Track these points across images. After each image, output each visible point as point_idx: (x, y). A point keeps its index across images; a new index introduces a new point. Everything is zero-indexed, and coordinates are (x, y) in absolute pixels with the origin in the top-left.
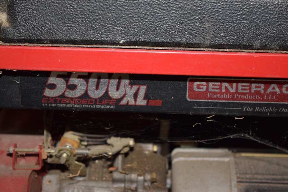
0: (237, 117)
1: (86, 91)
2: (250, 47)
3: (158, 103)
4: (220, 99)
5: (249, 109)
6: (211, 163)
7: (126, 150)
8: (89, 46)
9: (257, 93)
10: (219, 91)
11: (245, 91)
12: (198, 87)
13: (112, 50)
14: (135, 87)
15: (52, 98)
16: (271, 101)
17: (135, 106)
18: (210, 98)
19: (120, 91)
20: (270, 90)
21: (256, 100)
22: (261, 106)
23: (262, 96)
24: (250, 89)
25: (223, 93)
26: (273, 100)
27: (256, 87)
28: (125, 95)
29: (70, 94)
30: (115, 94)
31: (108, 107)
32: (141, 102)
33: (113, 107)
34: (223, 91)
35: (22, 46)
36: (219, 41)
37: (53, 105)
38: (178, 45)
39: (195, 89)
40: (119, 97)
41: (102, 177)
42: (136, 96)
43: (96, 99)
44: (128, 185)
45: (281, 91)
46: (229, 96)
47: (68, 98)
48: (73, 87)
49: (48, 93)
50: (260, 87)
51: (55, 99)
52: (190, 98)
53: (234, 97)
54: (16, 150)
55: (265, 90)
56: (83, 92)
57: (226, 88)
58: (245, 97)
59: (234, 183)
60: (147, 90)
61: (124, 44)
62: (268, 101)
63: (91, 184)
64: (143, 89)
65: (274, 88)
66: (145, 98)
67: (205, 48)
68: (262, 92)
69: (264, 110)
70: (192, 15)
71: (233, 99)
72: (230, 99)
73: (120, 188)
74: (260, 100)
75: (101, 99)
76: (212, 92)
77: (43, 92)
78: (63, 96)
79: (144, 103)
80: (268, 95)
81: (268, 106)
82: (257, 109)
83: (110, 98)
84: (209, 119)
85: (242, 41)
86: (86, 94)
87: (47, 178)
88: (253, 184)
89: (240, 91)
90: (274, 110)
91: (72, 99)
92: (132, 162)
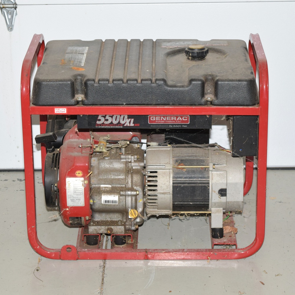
0: (167, 129)
1: (112, 121)
2: (168, 105)
3: (138, 125)
4: (160, 123)
5: (171, 126)
6: (162, 150)
7: (126, 145)
8: (113, 106)
9: (174, 120)
10: (160, 120)
11: (169, 120)
12: (152, 118)
13: (121, 107)
14: (130, 120)
15: (99, 124)
16: (179, 123)
17: (130, 127)
18: (157, 123)
19: (124, 121)
20: (178, 119)
21: (173, 123)
22: (175, 125)
23: (176, 121)
24: (171, 119)
25: (161, 121)
26: (180, 123)
27: (173, 118)
28: (126, 122)
29: (106, 123)
30: (122, 122)
31: (120, 127)
32: (132, 125)
33: (122, 127)
34: (161, 120)
35: (90, 107)
36: (158, 103)
37: (100, 127)
38: (144, 104)
39: (151, 119)
40: (124, 123)
41: (116, 158)
42: (130, 122)
43: (115, 124)
44: (127, 160)
45: (182, 119)
46: (163, 122)
47: (105, 124)
48: (107, 120)
49: (98, 122)
50: (174, 118)
51: (100, 125)
52: (150, 123)
53: (165, 122)
54: (82, 146)
55: (176, 119)
56: (111, 122)
57: (162, 119)
58: (169, 122)
59: (171, 157)
60: (134, 120)
61: (125, 105)
62: (178, 123)
63: (112, 160)
64: (132, 120)
65: (179, 118)
66: (133, 123)
67: (154, 105)
68: (175, 120)
69: (177, 126)
70: (148, 95)
71: (165, 123)
72: (164, 123)
73: (124, 161)
74: (175, 123)
75: (117, 125)
76: (157, 120)
77: (96, 122)
78: (103, 123)
79: (133, 125)
80: (178, 121)
81: (178, 125)
82: (174, 126)
83: (121, 124)
84: (157, 130)
85: (166, 102)
86: (112, 123)
87: (93, 159)
88: (179, 158)
89: (167, 120)
90: (180, 126)
91: (107, 124)
92: (128, 151)
